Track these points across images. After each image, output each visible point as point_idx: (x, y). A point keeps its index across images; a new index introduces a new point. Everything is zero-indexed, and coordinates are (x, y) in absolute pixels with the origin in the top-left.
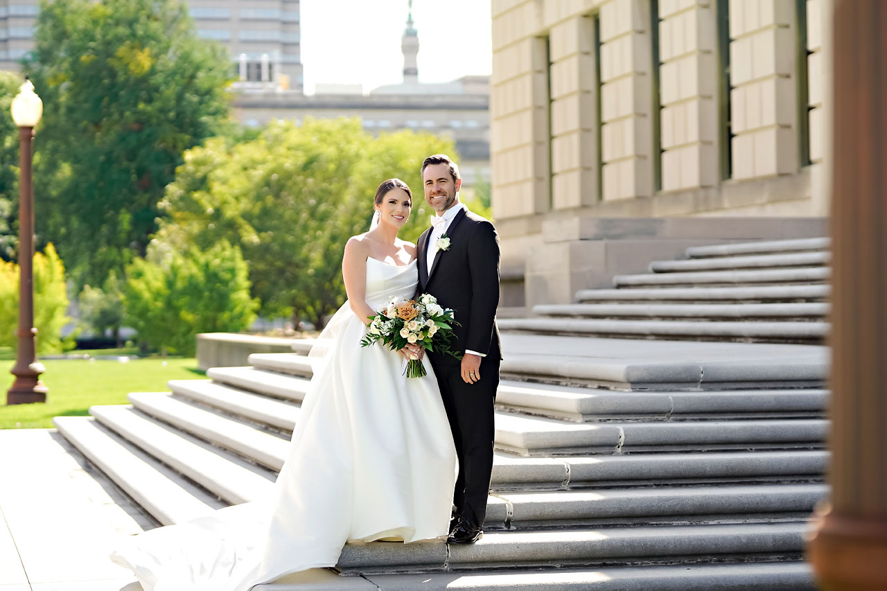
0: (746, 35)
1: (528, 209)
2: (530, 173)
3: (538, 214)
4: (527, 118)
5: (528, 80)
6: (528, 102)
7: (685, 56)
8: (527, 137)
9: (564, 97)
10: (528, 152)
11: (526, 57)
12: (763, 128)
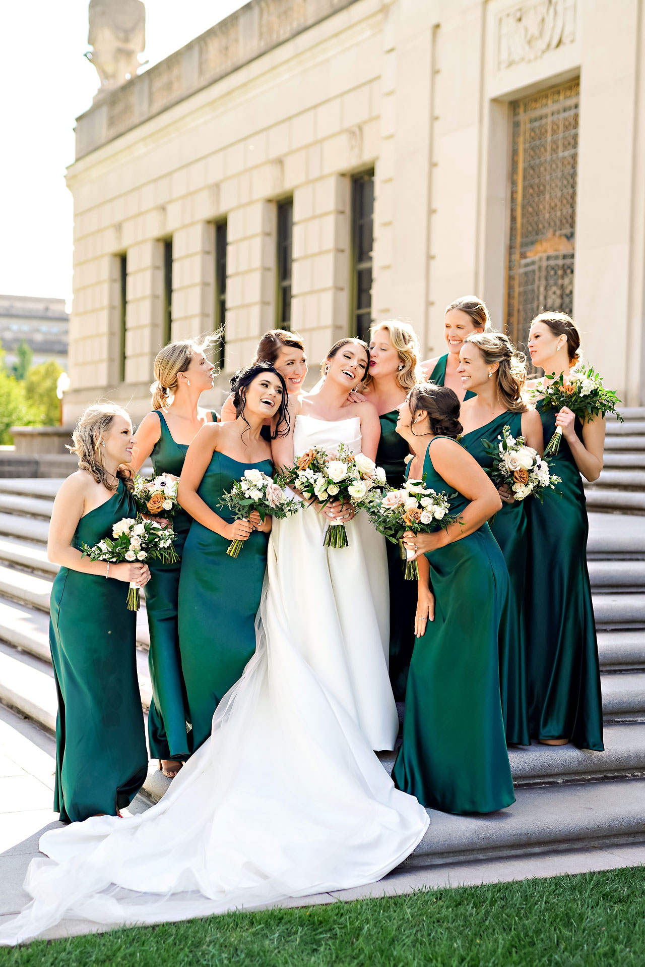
0: (305, 257)
1: (103, 381)
2: (105, 355)
3: (109, 387)
4: (104, 316)
5: (106, 287)
6: (106, 303)
7: (250, 271)
8: (104, 328)
9: (138, 300)
10: (105, 340)
11: (107, 269)
12: (320, 328)
